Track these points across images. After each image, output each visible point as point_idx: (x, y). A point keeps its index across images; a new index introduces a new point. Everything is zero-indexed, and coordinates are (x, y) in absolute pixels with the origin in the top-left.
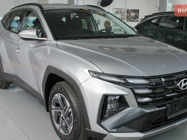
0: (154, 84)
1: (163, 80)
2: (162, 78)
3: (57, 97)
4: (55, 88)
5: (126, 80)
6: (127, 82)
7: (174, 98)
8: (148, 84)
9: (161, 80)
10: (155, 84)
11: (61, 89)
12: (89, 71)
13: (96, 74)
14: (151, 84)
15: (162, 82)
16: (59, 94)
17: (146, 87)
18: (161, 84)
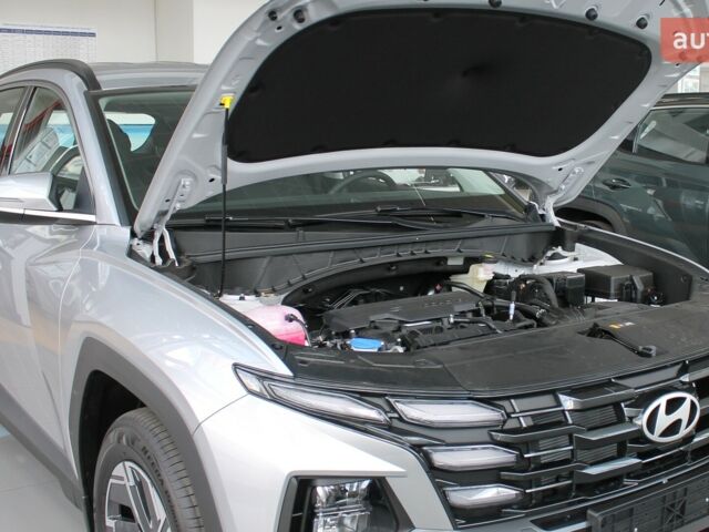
0: (524, 425)
1: (569, 403)
2: (562, 398)
3: (121, 478)
4: (111, 437)
5: (394, 409)
6: (400, 419)
7: (626, 481)
8: (498, 427)
9: (559, 404)
10: (531, 423)
11: (133, 443)
12: (236, 366)
13: (266, 383)
14: (511, 424)
15: (563, 411)
16: (128, 464)
17: (488, 439)
18: (559, 424)
